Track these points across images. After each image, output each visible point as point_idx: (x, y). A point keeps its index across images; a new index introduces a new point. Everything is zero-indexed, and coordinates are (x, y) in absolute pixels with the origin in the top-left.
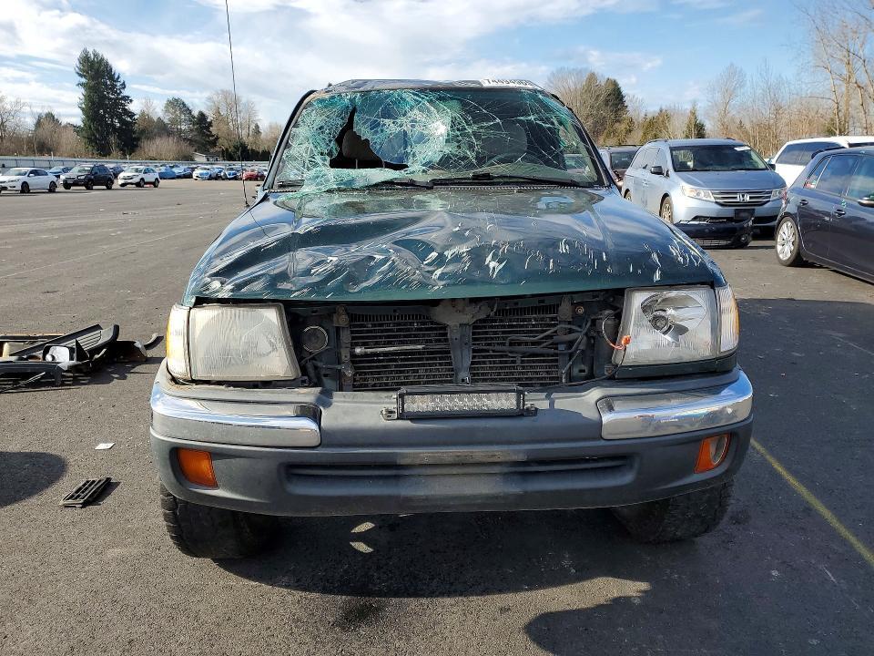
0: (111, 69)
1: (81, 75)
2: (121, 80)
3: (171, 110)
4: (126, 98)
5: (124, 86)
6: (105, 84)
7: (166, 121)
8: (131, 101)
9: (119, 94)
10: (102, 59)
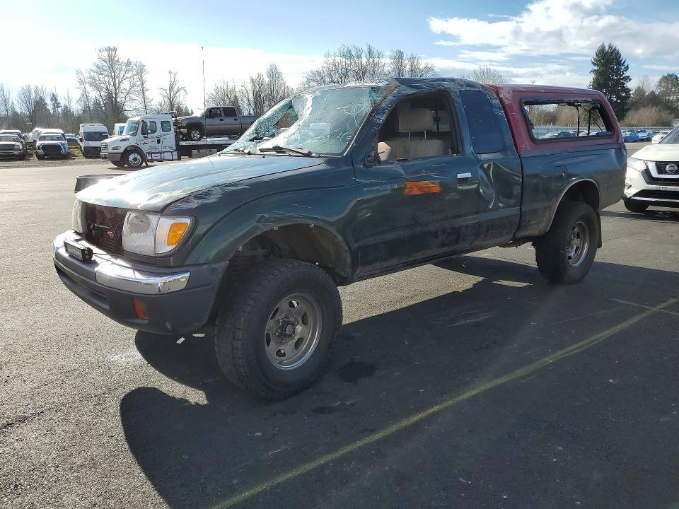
0: (620, 57)
1: (595, 64)
2: (626, 64)
3: (664, 84)
4: (628, 78)
5: (627, 68)
6: (613, 68)
7: (657, 93)
8: (630, 80)
9: (621, 75)
10: (615, 49)
